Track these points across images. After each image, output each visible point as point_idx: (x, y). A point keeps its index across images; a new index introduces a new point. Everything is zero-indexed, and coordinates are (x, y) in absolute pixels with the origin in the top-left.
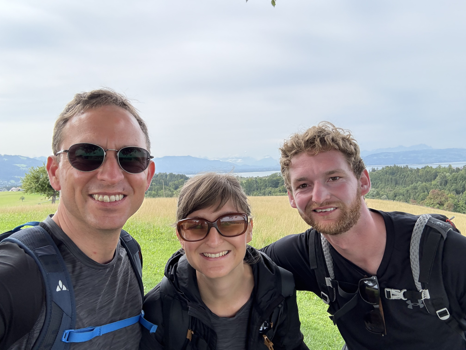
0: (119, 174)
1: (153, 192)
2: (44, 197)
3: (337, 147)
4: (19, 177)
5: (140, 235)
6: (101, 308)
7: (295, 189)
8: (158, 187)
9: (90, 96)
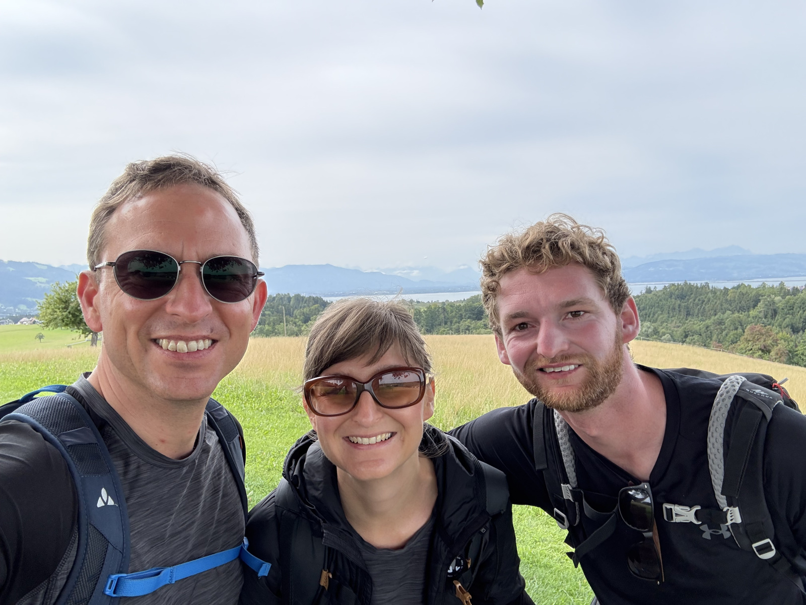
0: (204, 304)
1: (267, 327)
2: (78, 334)
3: (580, 259)
4: (34, 300)
5: (244, 402)
6: (172, 535)
7: (507, 331)
8: (275, 318)
9: (153, 167)
